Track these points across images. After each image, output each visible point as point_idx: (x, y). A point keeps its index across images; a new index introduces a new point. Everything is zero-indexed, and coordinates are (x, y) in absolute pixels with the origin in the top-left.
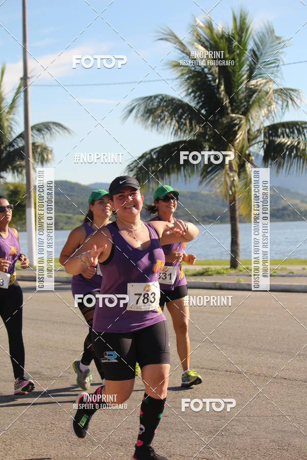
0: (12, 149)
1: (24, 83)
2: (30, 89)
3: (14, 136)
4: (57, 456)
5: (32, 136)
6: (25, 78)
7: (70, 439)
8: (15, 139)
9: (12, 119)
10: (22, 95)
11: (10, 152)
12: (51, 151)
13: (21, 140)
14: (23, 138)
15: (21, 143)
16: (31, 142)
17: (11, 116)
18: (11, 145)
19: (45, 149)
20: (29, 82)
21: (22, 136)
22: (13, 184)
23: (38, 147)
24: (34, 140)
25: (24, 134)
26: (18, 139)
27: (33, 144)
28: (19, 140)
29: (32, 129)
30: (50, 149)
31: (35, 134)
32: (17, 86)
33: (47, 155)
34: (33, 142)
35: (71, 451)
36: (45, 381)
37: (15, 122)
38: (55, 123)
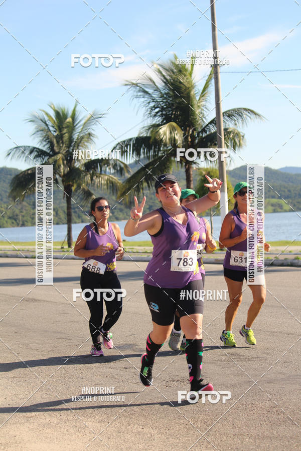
0: (204, 135)
1: (214, 70)
2: (220, 76)
3: (207, 123)
4: (258, 435)
5: (224, 122)
6: (215, 67)
7: (270, 419)
8: (207, 125)
9: (204, 106)
10: (213, 81)
11: (202, 139)
12: (243, 136)
13: (213, 126)
14: (215, 124)
15: (213, 129)
16: (222, 128)
17: (203, 103)
18: (204, 130)
19: (237, 134)
20: (220, 70)
21: (214, 122)
22: (206, 170)
23: (229, 133)
24: (226, 126)
25: (215, 119)
26: (209, 125)
27: (225, 130)
28: (211, 126)
29: (223, 115)
30: (242, 134)
31: (227, 120)
32: (209, 73)
33: (239, 141)
34: (225, 127)
35: (272, 431)
36: (244, 362)
37: (206, 108)
38: (246, 110)
